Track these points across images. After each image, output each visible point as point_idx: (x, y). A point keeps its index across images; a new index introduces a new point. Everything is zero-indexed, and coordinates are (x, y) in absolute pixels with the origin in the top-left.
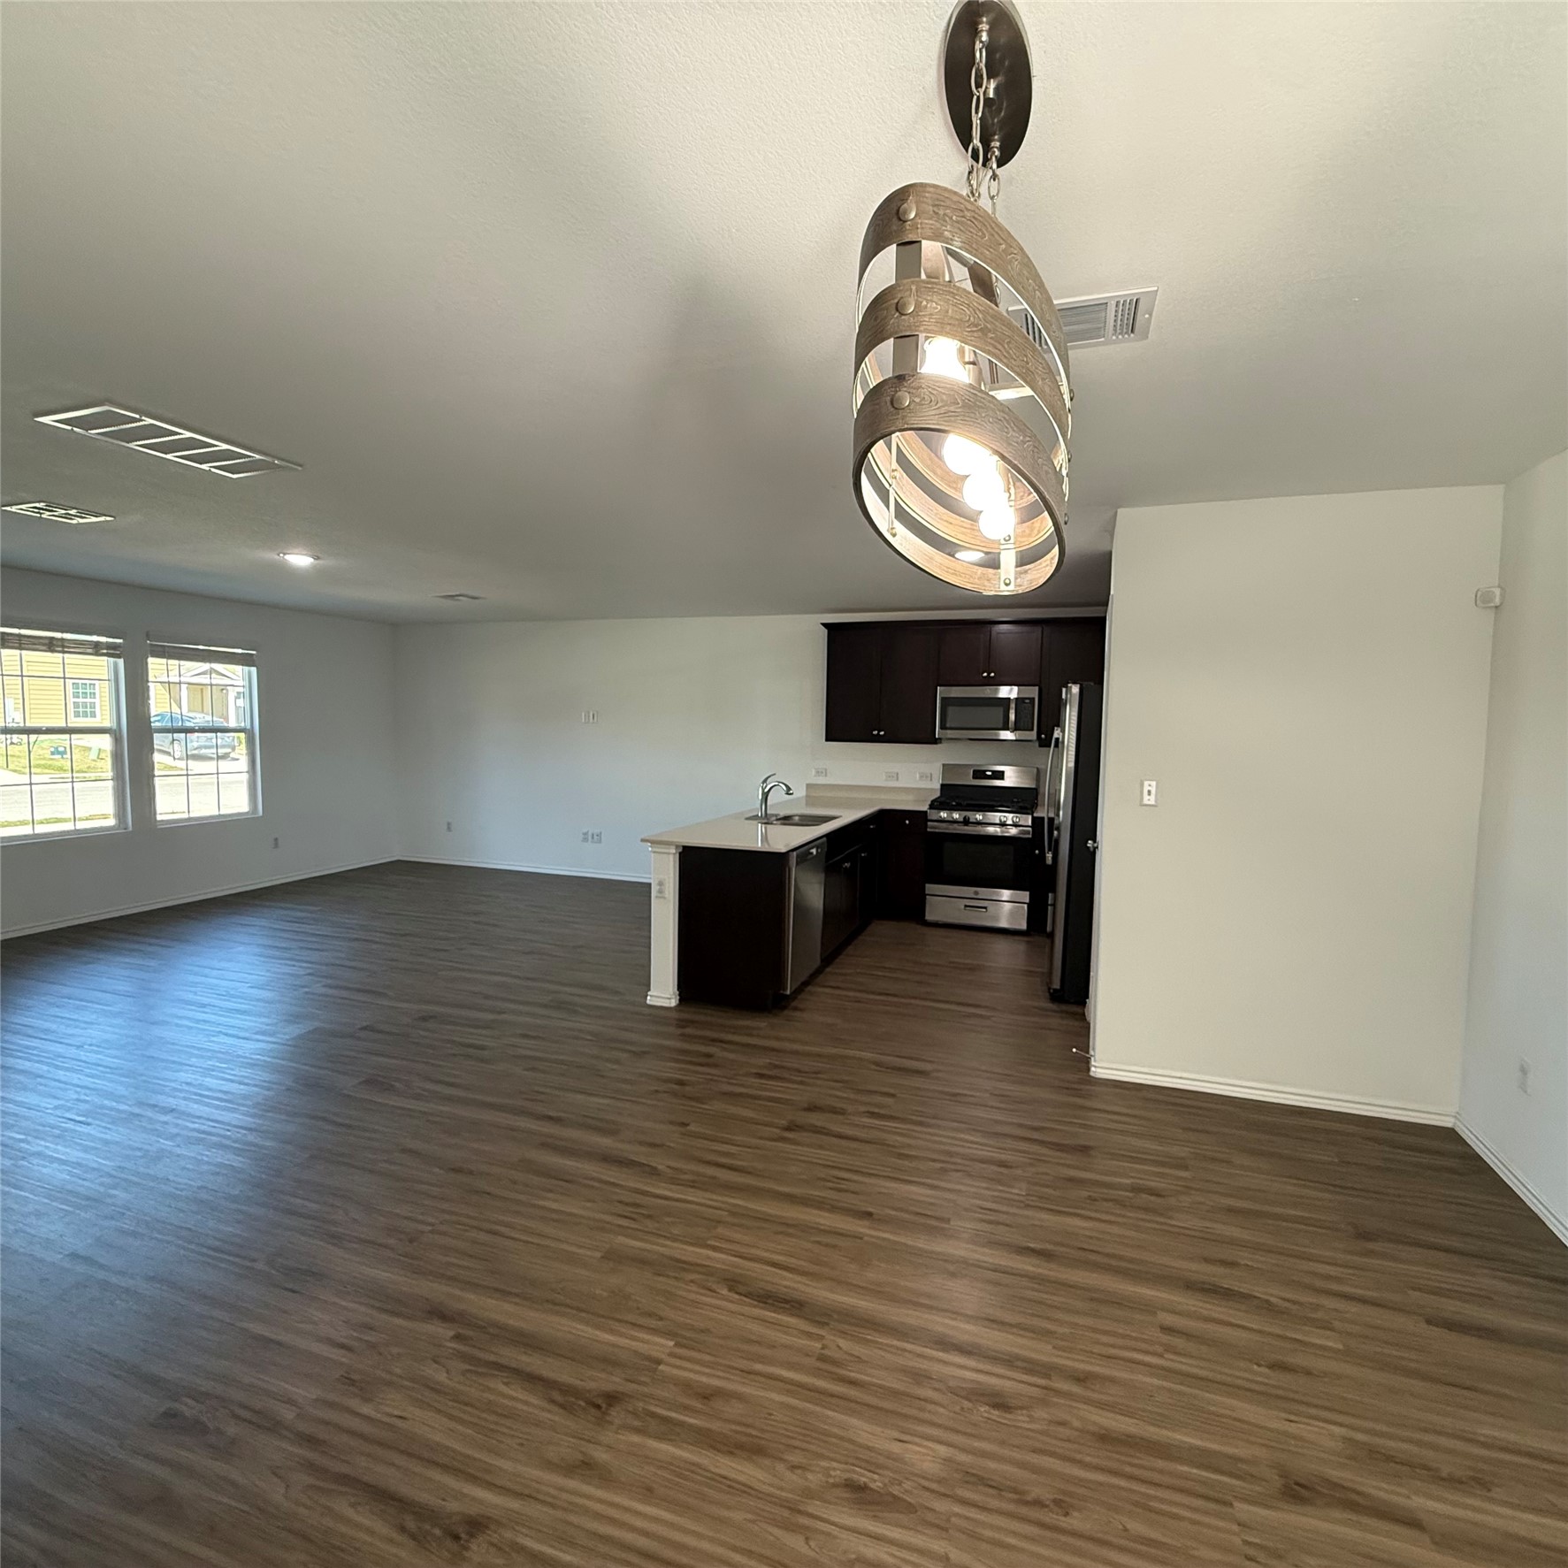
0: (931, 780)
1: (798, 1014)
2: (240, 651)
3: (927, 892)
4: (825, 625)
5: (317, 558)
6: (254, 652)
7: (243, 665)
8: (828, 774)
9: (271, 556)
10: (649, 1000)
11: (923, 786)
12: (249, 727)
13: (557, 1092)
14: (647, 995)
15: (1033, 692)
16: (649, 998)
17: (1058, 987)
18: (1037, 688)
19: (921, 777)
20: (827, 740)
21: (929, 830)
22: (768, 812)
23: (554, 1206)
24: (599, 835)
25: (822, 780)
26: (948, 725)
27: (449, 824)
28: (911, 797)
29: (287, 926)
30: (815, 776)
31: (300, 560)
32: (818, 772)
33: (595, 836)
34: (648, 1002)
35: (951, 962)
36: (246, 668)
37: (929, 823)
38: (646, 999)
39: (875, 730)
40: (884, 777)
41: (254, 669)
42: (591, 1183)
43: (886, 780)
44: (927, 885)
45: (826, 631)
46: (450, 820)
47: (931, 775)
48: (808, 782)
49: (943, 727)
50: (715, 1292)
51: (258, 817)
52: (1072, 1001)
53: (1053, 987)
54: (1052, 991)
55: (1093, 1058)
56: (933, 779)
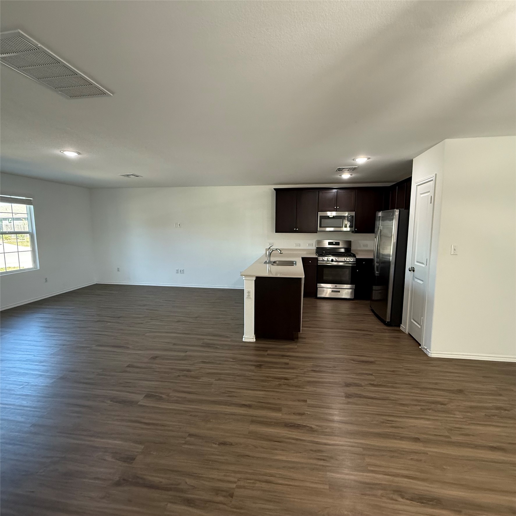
0: (312, 246)
1: (304, 340)
2: (24, 198)
3: (318, 287)
4: (275, 189)
5: (79, 153)
6: (32, 199)
7: (26, 205)
8: (274, 245)
9: (57, 152)
10: (244, 340)
11: (309, 248)
12: (31, 231)
13: (239, 391)
14: (243, 338)
15: (353, 214)
16: (243, 339)
17: (389, 321)
18: (354, 212)
19: (308, 245)
20: (276, 232)
21: (318, 264)
22: (271, 260)
23: (284, 458)
24: (183, 271)
26: (322, 226)
27: (118, 269)
28: (305, 253)
29: (63, 317)
31: (71, 154)
33: (181, 271)
34: (243, 340)
35: (338, 313)
36: (28, 206)
37: (319, 262)
38: (242, 339)
39: (294, 228)
40: (295, 246)
41: (32, 207)
42: (290, 440)
44: (318, 284)
45: (275, 192)
46: (118, 267)
47: (312, 244)
49: (320, 227)
50: (396, 500)
51: (38, 270)
52: (393, 325)
53: (387, 321)
54: (386, 322)
55: (427, 350)
56: (313, 246)
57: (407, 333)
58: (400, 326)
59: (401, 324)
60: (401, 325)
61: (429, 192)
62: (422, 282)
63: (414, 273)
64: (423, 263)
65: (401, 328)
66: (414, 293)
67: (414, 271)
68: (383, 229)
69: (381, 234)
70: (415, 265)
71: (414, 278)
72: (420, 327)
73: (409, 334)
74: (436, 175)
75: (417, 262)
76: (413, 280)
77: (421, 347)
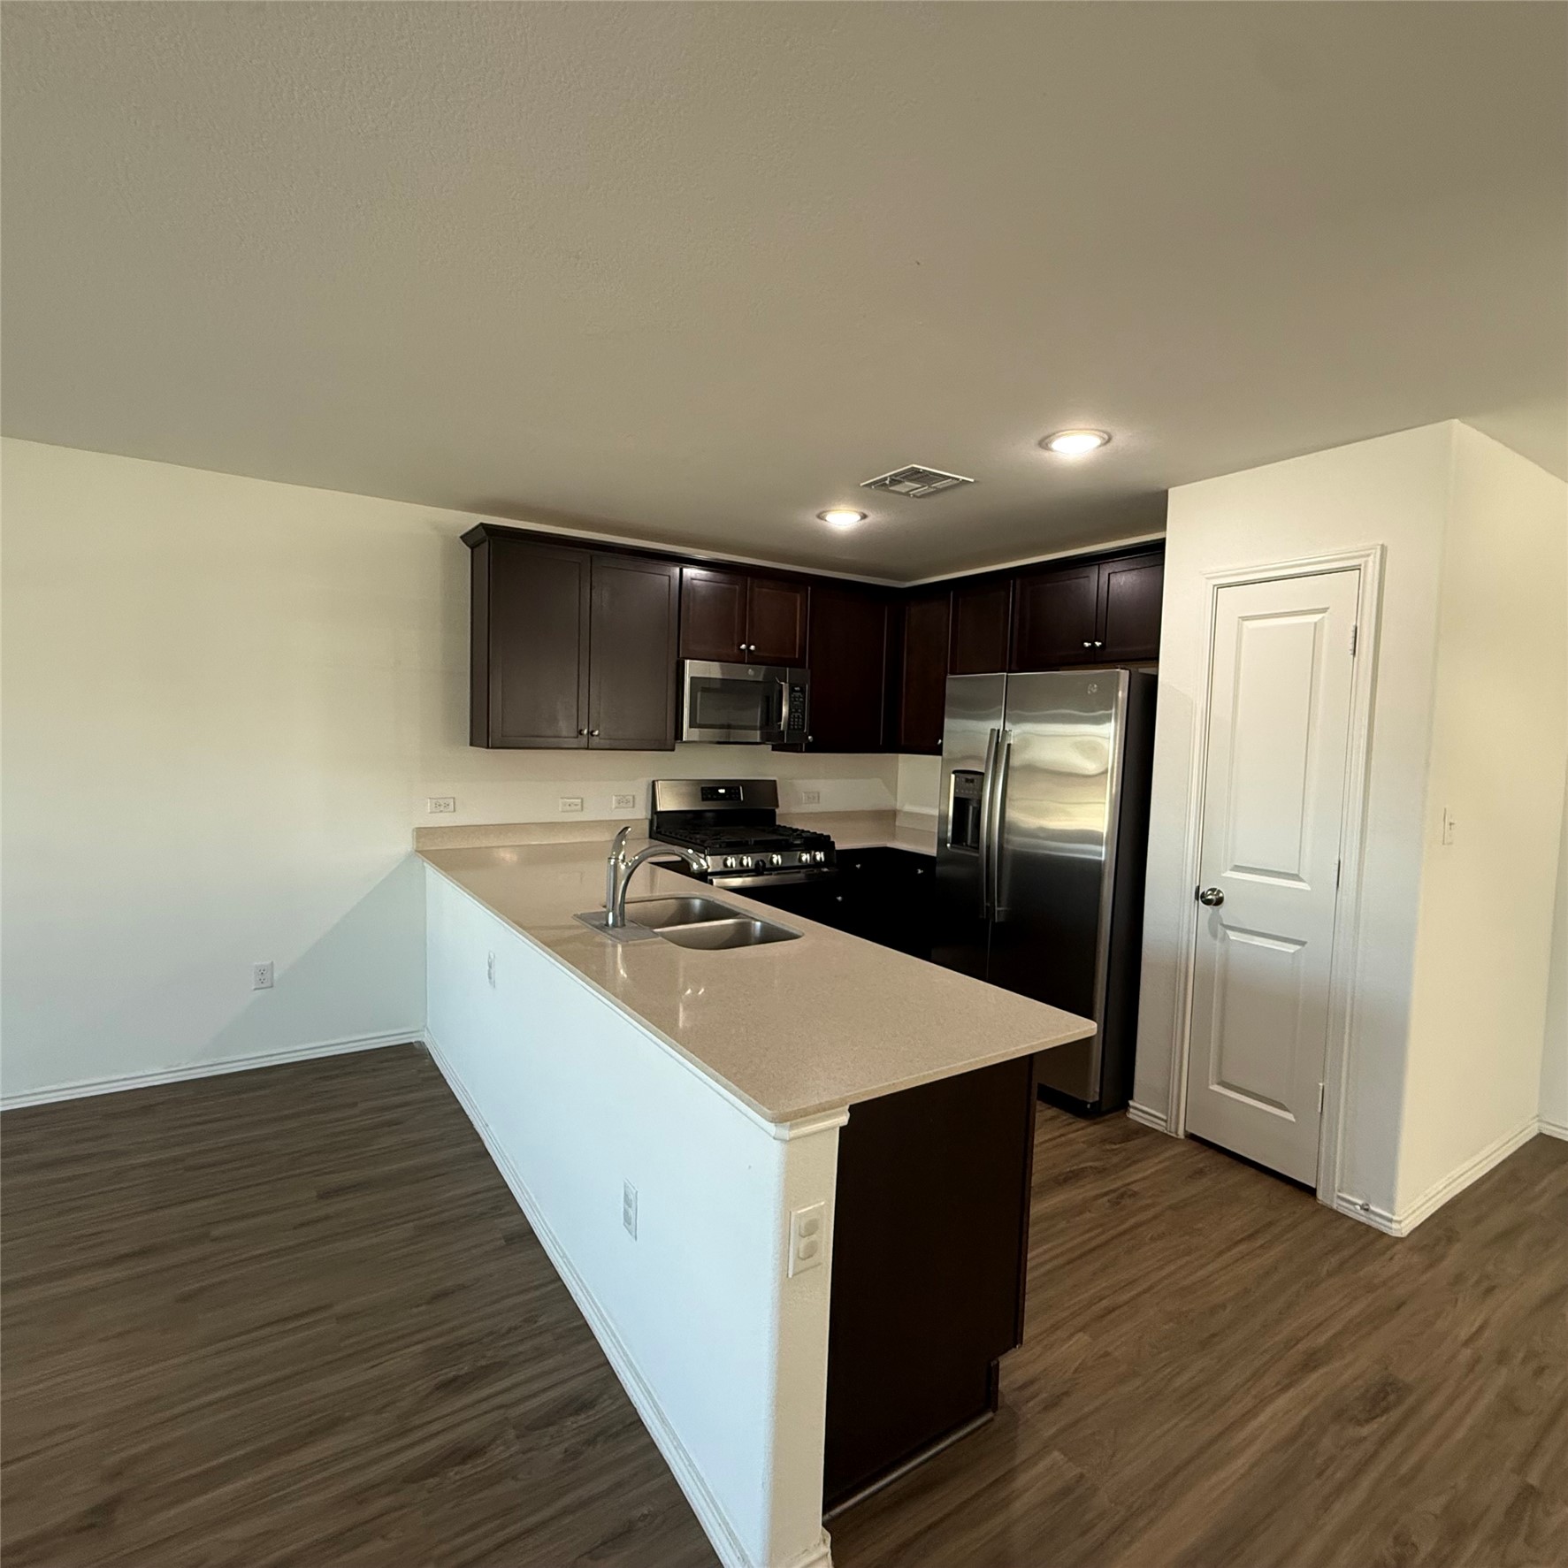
0: (634, 806)
8: (458, 808)
15: (805, 677)
17: (1097, 1098)
18: (808, 671)
19: (619, 801)
25: (445, 820)
26: (698, 722)
30: (433, 813)
32: (437, 804)
39: (584, 728)
43: (565, 811)
48: (414, 824)
49: (692, 724)
52: (1105, 1110)
53: (1091, 1101)
54: (1089, 1106)
55: (1372, 1208)
56: (637, 806)
57: (1181, 1134)
58: (1126, 1107)
59: (1131, 1098)
60: (1131, 1103)
61: (1324, 610)
62: (1291, 948)
63: (1222, 909)
64: (1296, 877)
65: (1133, 1115)
66: (1225, 983)
67: (1219, 901)
68: (1026, 743)
69: (1016, 761)
70: (1226, 880)
71: (1217, 928)
72: (1290, 1117)
73: (1192, 1137)
74: (1384, 549)
75: (1237, 868)
76: (1214, 935)
77: (1320, 1195)
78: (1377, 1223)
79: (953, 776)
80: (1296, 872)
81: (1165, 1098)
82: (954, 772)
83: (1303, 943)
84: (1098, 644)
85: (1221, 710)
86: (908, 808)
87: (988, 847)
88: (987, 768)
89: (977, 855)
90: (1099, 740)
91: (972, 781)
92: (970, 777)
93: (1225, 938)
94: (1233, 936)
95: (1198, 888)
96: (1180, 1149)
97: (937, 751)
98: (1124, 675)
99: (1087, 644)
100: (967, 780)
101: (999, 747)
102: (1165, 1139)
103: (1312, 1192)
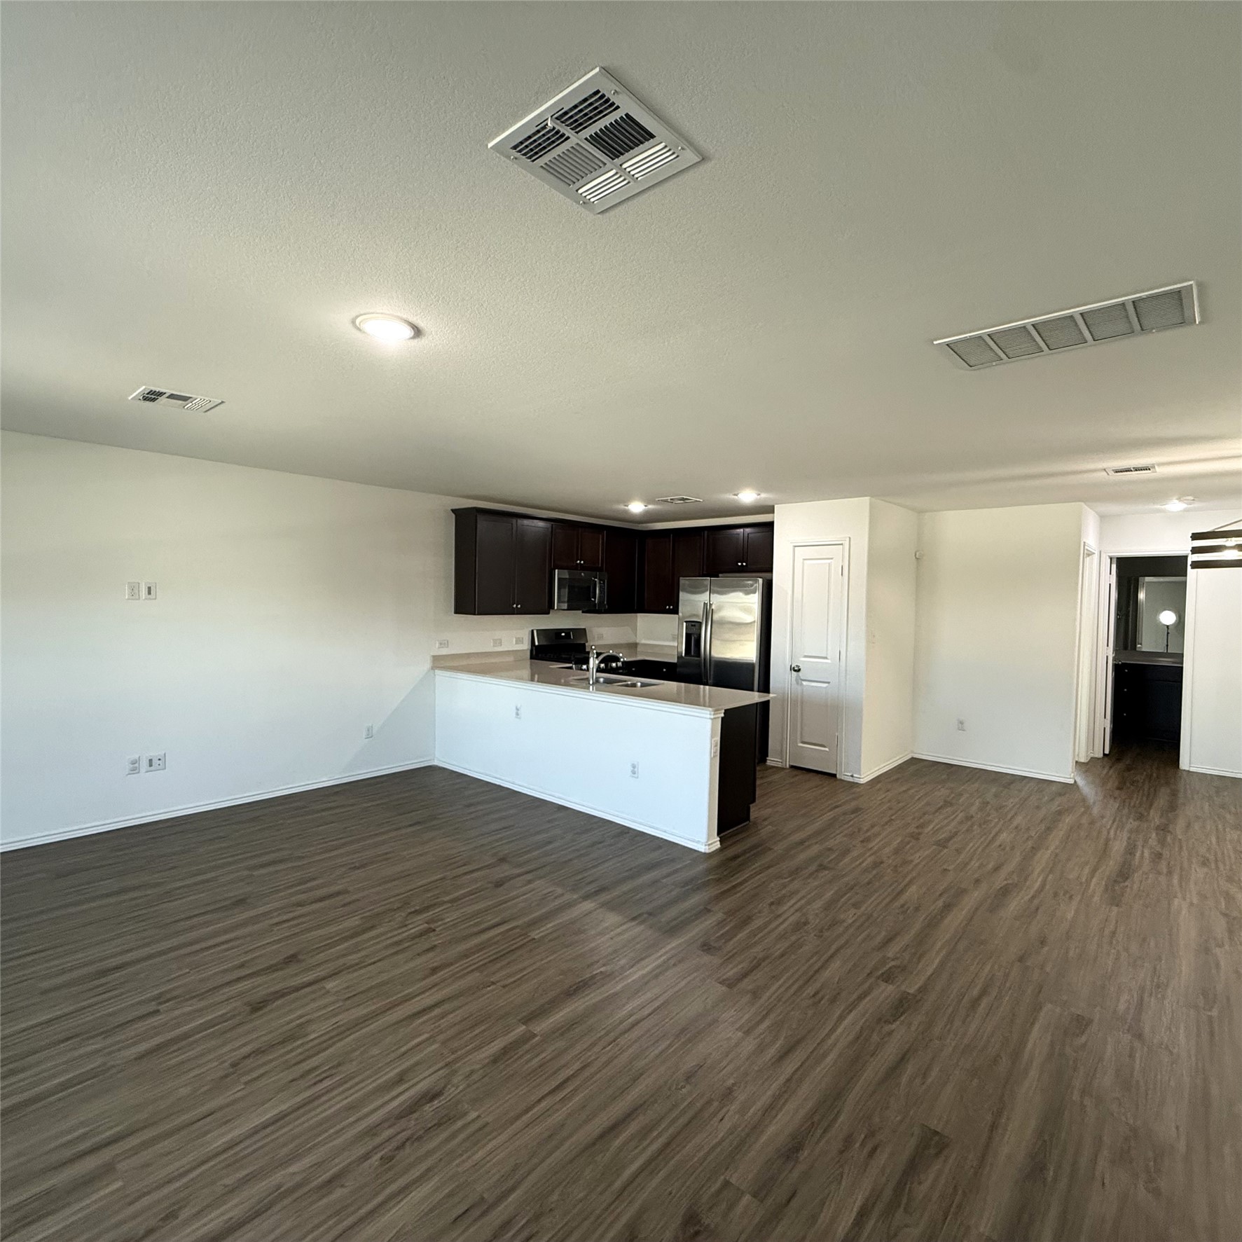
4: (452, 510)
8: (450, 645)
15: (605, 576)
18: (606, 573)
19: (515, 640)
20: (457, 612)
25: (444, 652)
30: (439, 648)
32: (441, 644)
39: (514, 605)
43: (494, 646)
45: (454, 515)
48: (432, 654)
49: (558, 602)
56: (524, 643)
57: (788, 766)
58: (765, 761)
59: (767, 757)
61: (832, 559)
62: (825, 685)
63: (800, 673)
64: (826, 658)
65: (768, 763)
66: (802, 703)
67: (799, 670)
68: (720, 608)
69: (716, 617)
70: (801, 661)
71: (799, 681)
72: (827, 749)
73: (792, 767)
74: (850, 538)
75: (806, 656)
76: (798, 683)
77: (838, 776)
78: (856, 780)
79: (685, 624)
80: (825, 656)
81: (781, 754)
82: (686, 622)
83: (829, 683)
84: (744, 564)
85: (798, 595)
86: (643, 641)
87: (705, 659)
88: (703, 620)
89: (698, 659)
90: (751, 605)
91: (695, 626)
92: (693, 624)
93: (802, 684)
94: (804, 683)
95: (791, 666)
96: (787, 771)
97: (675, 611)
98: (760, 580)
99: (740, 564)
100: (692, 625)
101: (708, 611)
102: (783, 769)
103: (834, 776)
